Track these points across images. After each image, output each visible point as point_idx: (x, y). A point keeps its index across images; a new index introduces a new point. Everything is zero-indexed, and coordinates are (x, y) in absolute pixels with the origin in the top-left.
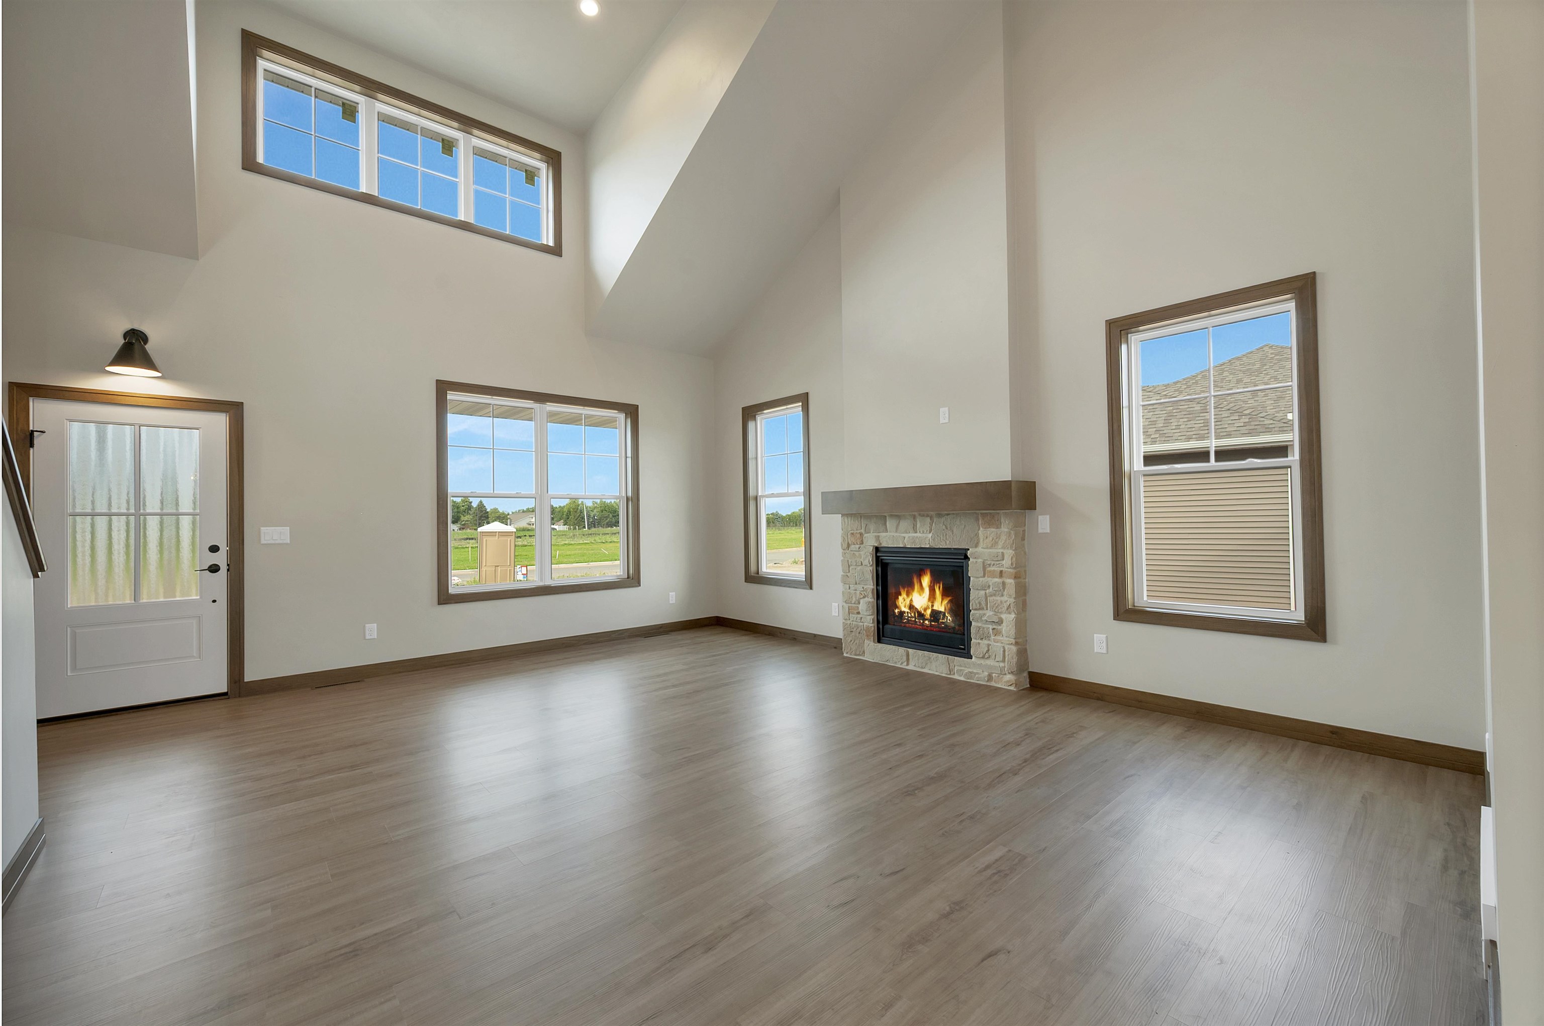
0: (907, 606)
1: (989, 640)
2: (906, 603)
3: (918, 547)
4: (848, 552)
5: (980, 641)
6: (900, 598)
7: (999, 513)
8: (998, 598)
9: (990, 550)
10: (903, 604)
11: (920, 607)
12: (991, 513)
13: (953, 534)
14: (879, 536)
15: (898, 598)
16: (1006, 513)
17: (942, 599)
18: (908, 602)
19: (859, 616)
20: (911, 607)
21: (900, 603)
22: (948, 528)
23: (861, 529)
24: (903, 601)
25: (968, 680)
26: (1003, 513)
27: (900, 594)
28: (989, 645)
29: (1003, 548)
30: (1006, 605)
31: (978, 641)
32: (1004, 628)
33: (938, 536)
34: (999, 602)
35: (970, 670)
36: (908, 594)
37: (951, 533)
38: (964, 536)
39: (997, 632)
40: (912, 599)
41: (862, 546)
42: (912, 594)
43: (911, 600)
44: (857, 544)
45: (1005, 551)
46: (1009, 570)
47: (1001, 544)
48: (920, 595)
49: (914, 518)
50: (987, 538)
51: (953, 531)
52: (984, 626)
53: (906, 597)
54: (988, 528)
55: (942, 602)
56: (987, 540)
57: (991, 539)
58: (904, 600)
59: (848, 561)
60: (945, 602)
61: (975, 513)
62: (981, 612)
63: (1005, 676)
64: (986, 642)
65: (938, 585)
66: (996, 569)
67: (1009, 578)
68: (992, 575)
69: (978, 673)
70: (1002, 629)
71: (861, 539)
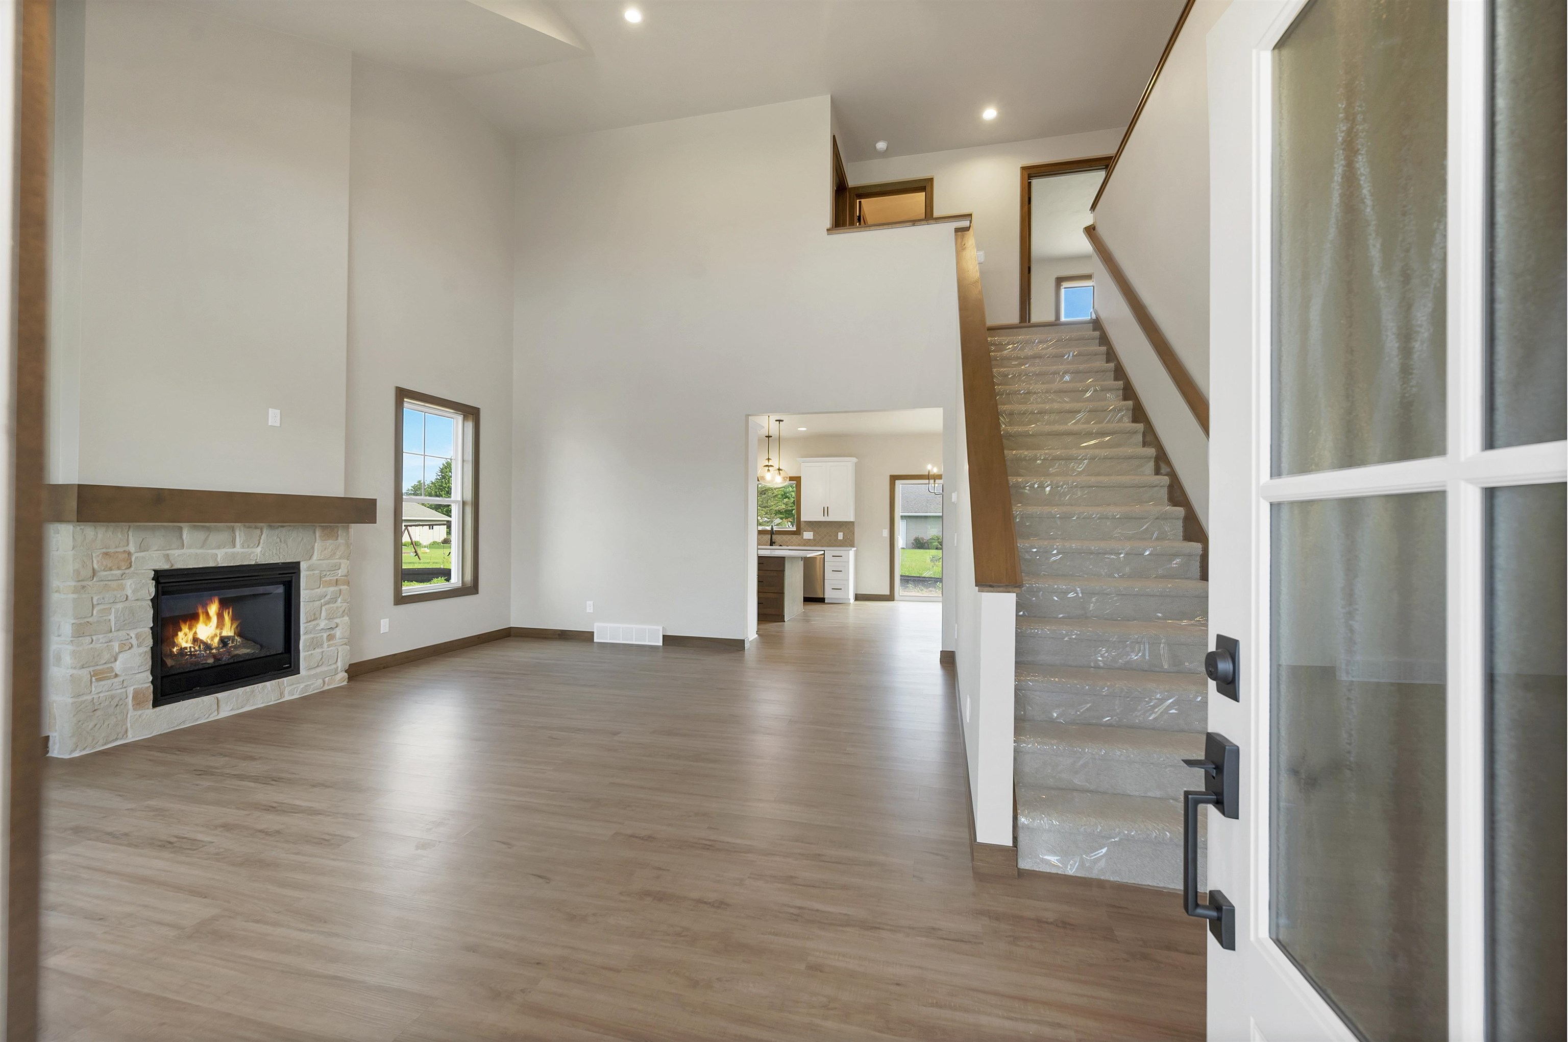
0: (189, 641)
1: (322, 647)
2: (188, 638)
3: (239, 564)
4: (90, 583)
5: (313, 652)
6: (180, 634)
7: (337, 526)
8: (332, 605)
9: (329, 561)
10: (185, 640)
11: (206, 638)
12: (331, 526)
13: (287, 547)
14: (168, 555)
15: (177, 635)
16: (343, 526)
17: (232, 624)
18: (190, 636)
19: (120, 679)
20: (195, 640)
21: (180, 640)
22: (282, 541)
23: (128, 545)
24: (184, 636)
25: (302, 696)
26: (342, 526)
27: (181, 630)
28: (323, 652)
29: (340, 558)
30: (341, 610)
31: (310, 653)
32: (338, 633)
33: (270, 550)
34: (335, 608)
35: (305, 684)
36: (190, 628)
37: (286, 546)
38: (300, 549)
39: (331, 637)
40: (196, 631)
41: (127, 571)
42: (196, 627)
43: (195, 633)
44: (119, 569)
45: (340, 561)
46: (343, 578)
47: (338, 554)
48: (206, 625)
49: (233, 530)
50: (325, 549)
51: (287, 544)
52: (318, 635)
53: (188, 631)
54: (327, 540)
55: (231, 627)
56: (326, 552)
57: (329, 550)
58: (186, 635)
59: (92, 598)
60: (234, 626)
61: (314, 525)
62: (314, 623)
63: (336, 676)
64: (319, 650)
65: (227, 611)
66: (332, 578)
67: (344, 585)
68: (329, 584)
69: (312, 684)
70: (336, 633)
71: (129, 561)
